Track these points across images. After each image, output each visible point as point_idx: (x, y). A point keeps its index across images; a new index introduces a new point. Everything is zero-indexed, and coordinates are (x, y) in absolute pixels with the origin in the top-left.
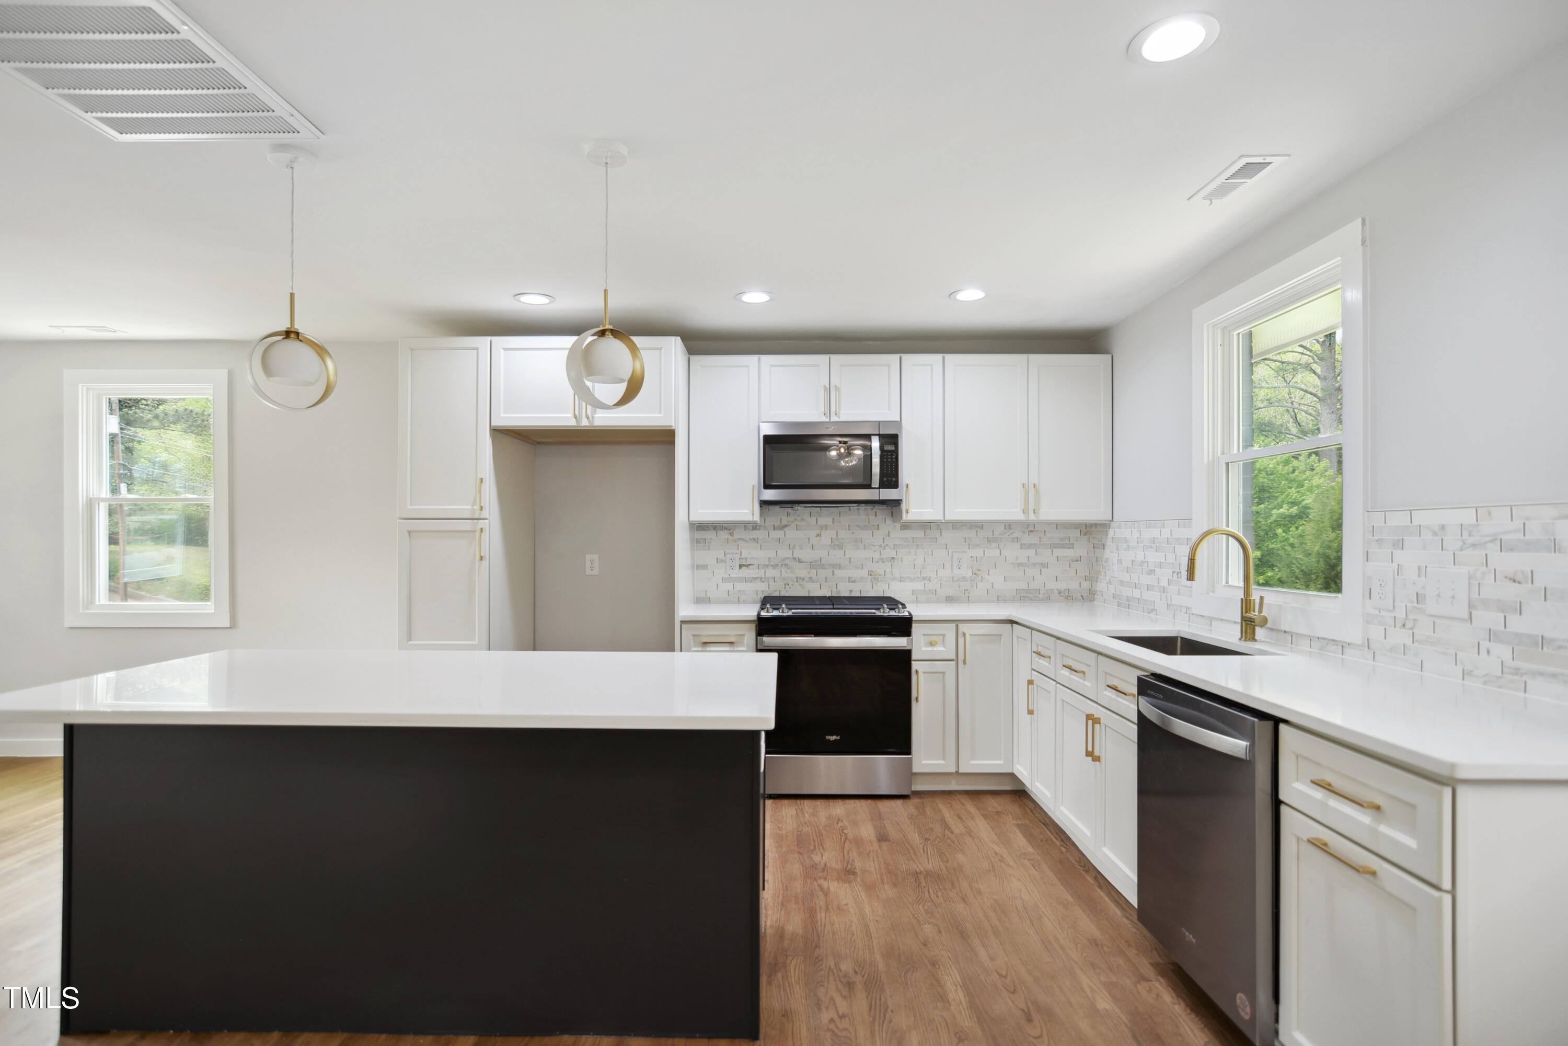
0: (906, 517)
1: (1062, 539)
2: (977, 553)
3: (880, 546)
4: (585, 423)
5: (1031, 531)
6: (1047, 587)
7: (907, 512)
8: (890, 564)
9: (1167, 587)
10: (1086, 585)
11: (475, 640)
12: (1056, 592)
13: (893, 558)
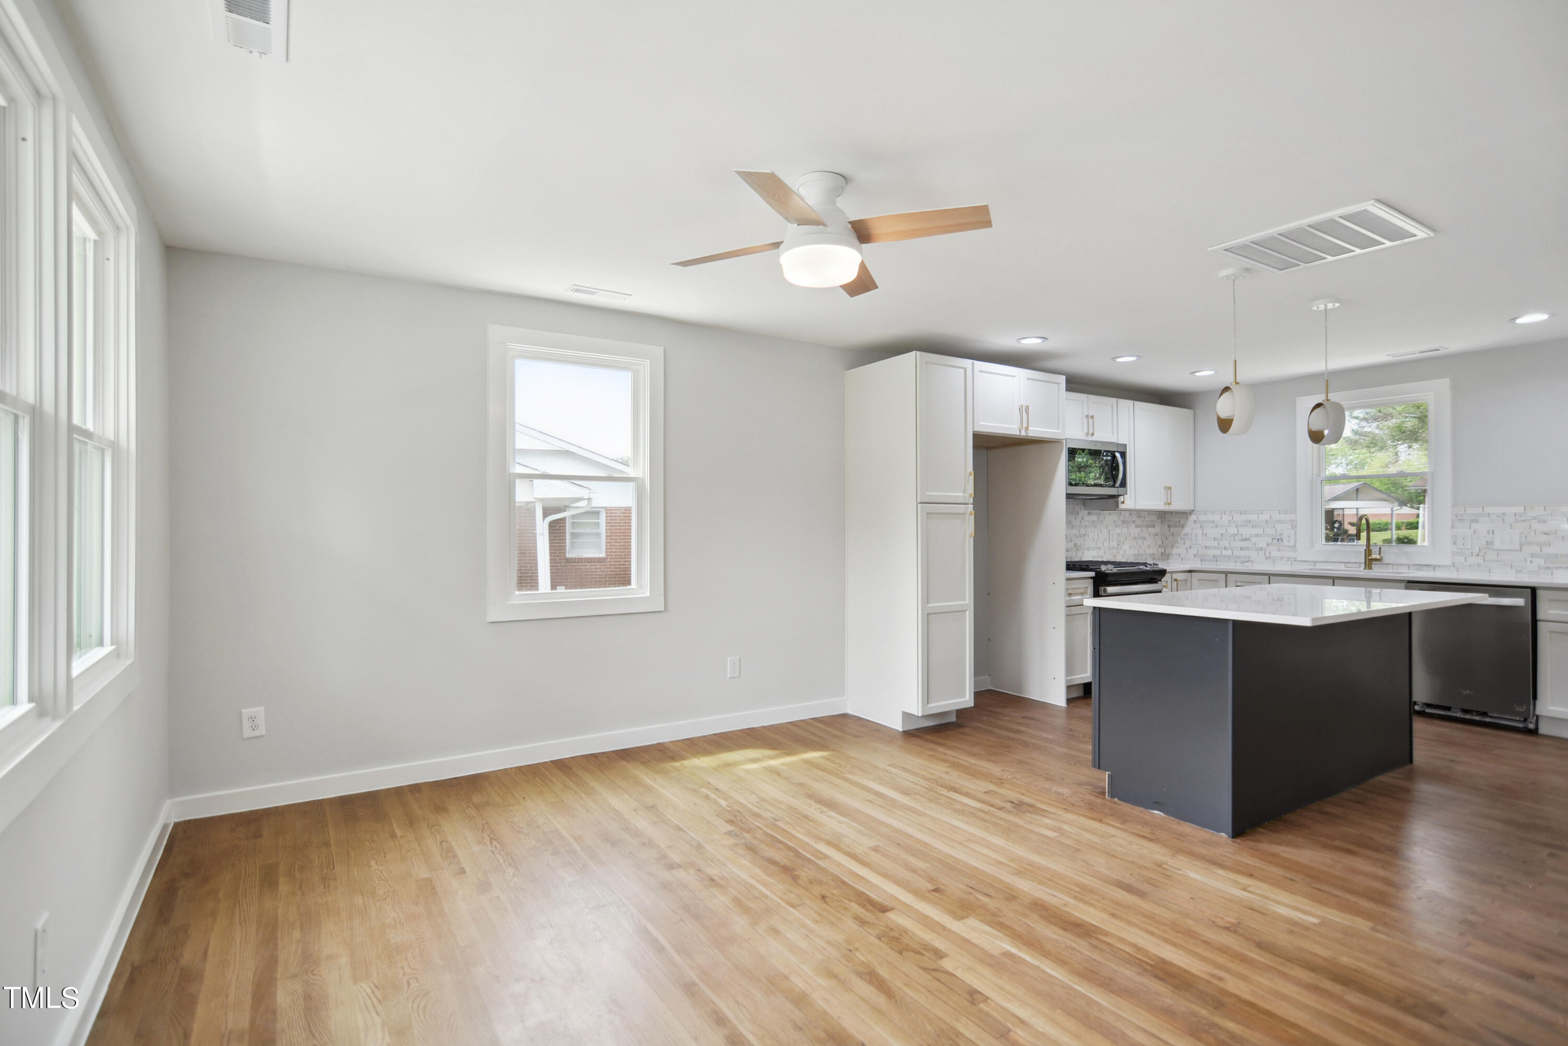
0: (1122, 506)
1: (1151, 521)
2: (1118, 530)
3: (1079, 526)
4: (1023, 433)
5: (1139, 517)
6: (1146, 552)
7: (1123, 502)
8: (1083, 538)
9: (1264, 548)
10: (1162, 550)
11: (965, 600)
12: (1149, 555)
13: (1085, 534)
